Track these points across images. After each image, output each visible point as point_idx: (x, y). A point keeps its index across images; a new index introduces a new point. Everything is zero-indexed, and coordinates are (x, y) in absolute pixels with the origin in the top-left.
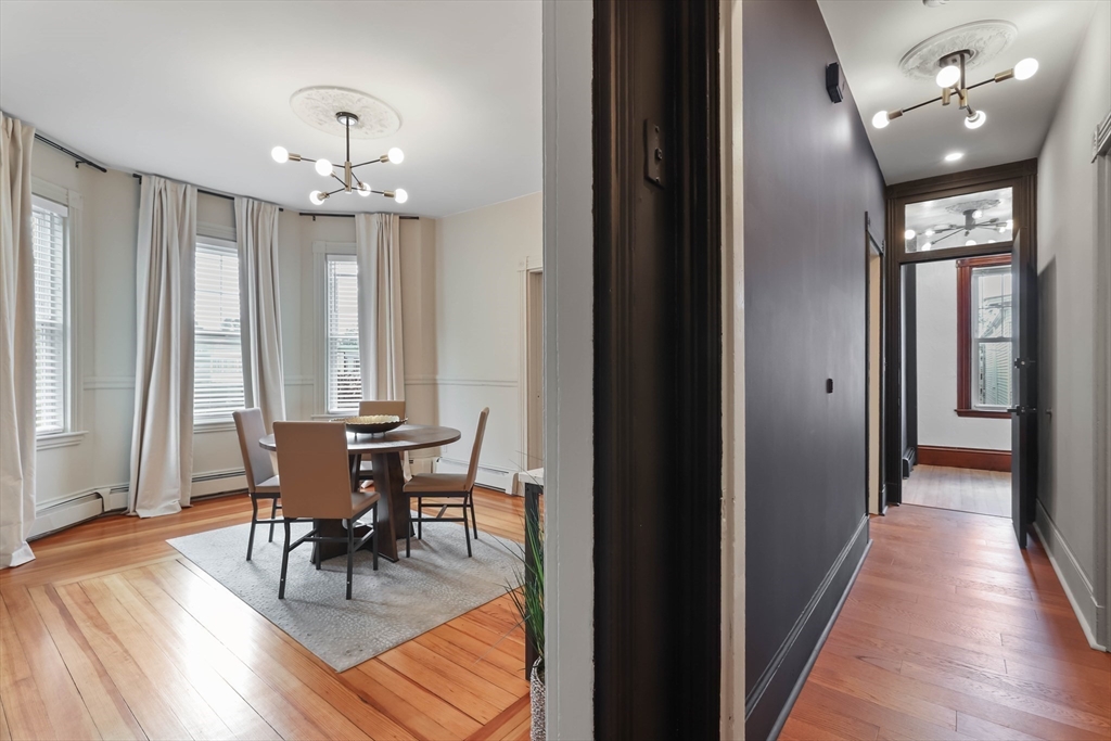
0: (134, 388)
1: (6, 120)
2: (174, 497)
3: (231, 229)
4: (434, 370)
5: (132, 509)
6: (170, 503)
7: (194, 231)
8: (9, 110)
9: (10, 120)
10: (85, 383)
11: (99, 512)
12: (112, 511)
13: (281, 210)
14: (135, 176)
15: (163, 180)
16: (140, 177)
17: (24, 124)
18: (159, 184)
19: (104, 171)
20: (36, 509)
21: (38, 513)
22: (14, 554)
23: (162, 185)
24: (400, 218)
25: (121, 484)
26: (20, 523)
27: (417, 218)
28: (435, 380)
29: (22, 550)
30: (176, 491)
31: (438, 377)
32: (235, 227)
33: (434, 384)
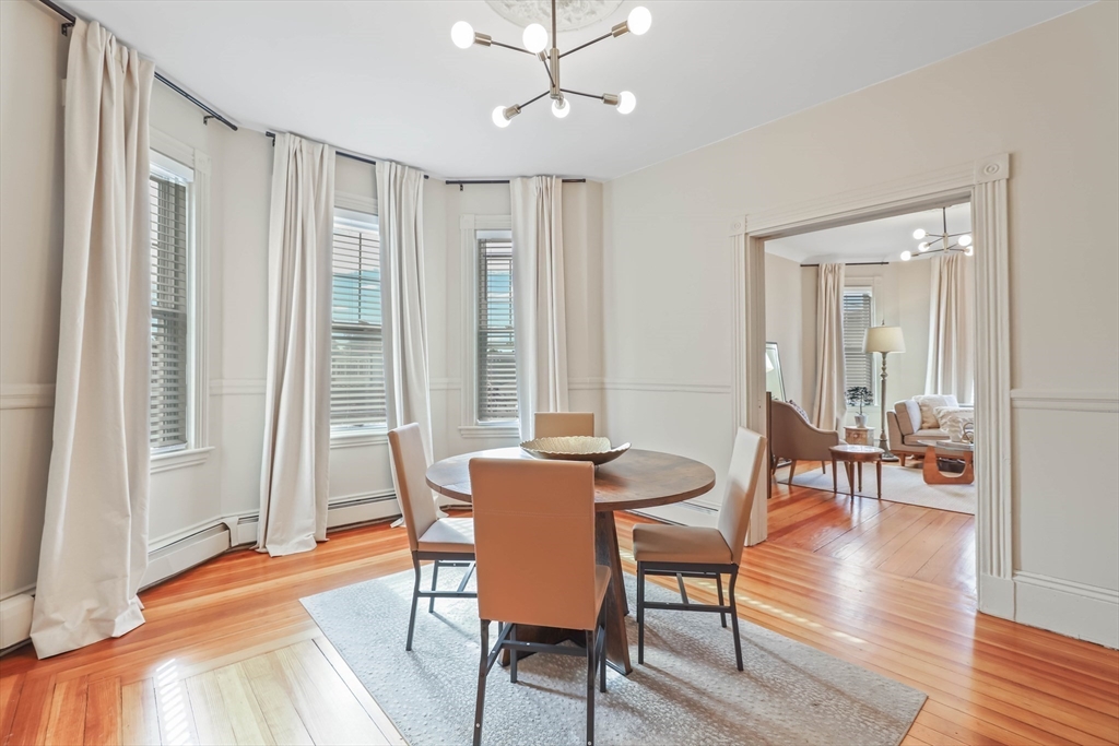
0: (265, 394)
1: (121, 50)
2: (307, 529)
3: (372, 200)
4: (602, 372)
5: (261, 545)
6: (303, 537)
7: (332, 203)
8: (124, 37)
9: (125, 49)
10: (210, 388)
11: (225, 547)
12: (240, 545)
13: (426, 177)
14: (269, 134)
15: (298, 139)
16: (273, 136)
17: (142, 57)
18: (295, 143)
19: (235, 128)
20: (150, 549)
21: (152, 555)
22: (117, 620)
23: (297, 146)
24: (564, 181)
25: (250, 512)
26: (125, 576)
27: (584, 181)
28: (603, 383)
29: (128, 611)
30: (311, 521)
31: (607, 380)
32: (377, 198)
33: (602, 389)
